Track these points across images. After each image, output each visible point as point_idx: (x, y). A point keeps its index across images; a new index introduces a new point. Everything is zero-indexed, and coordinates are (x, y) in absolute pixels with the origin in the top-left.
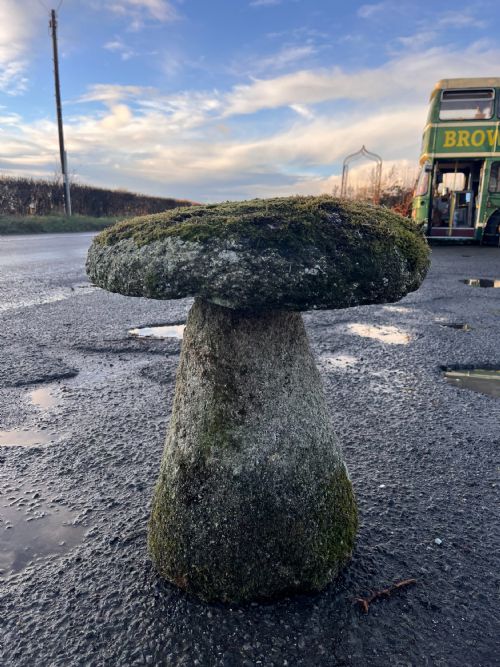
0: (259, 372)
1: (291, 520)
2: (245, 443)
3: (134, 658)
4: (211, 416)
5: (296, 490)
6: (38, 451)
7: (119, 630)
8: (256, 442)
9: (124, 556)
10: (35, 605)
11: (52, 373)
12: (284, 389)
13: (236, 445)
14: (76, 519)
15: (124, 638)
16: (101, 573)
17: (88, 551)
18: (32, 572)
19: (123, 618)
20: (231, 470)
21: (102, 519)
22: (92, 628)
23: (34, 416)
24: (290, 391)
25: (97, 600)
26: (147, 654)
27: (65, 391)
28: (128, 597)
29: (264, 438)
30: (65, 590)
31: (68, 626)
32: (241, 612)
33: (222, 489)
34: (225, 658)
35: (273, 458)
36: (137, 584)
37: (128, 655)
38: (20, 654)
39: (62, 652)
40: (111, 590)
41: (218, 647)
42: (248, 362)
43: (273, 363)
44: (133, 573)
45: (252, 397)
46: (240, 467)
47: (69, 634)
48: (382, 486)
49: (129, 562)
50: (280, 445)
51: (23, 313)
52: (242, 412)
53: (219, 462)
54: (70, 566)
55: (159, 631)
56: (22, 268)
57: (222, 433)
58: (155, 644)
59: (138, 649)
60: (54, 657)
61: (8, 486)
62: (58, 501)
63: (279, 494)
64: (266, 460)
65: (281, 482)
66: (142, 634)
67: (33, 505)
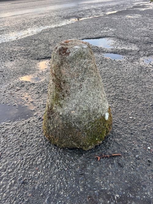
0: (69, 83)
1: (77, 131)
2: (64, 105)
3: (29, 155)
4: (55, 95)
5: (80, 123)
6: (34, 84)
7: (29, 146)
8: (67, 106)
9: (40, 124)
10: (13, 133)
11: (48, 56)
12: (79, 90)
13: (61, 106)
14: (34, 109)
15: (29, 149)
16: (32, 128)
17: (32, 120)
18: (16, 123)
19: (31, 143)
20: (59, 113)
21: (40, 111)
22: (23, 144)
23: (37, 71)
24: (82, 91)
25: (27, 136)
26: (32, 155)
27: (49, 63)
28: (35, 137)
29: (70, 105)
30: (21, 131)
31: (17, 142)
32: (62, 150)
33: (57, 117)
34: (51, 162)
35: (72, 112)
36: (39, 134)
37: (27, 154)
38: (3, 146)
39: (13, 149)
40: (32, 134)
41: (51, 159)
42: (66, 79)
43: (75, 80)
44: (40, 130)
45: (66, 91)
46: (62, 112)
47: (16, 144)
48: (131, 117)
49: (40, 126)
50: (75, 109)
51: (50, 30)
52: (63, 96)
53: (56, 110)
54: (26, 123)
55: (38, 149)
56: (57, 11)
57: (57, 101)
58: (35, 153)
59: (31, 153)
60: (10, 150)
61: (22, 95)
62: (32, 102)
63: (74, 123)
64: (70, 112)
65: (75, 120)
66: (33, 149)
67: (25, 102)
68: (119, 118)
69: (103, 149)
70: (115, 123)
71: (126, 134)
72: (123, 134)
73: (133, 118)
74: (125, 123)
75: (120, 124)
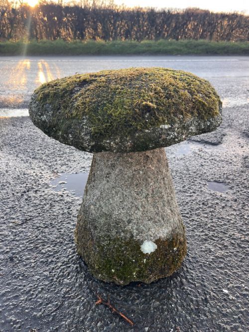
3: (45, 237)
7: (56, 228)
10: (61, 207)
12: (105, 179)
15: (53, 231)
18: (77, 199)
19: (62, 227)
22: (55, 222)
24: (108, 181)
25: (68, 218)
26: (48, 239)
30: (71, 209)
31: (54, 217)
32: (77, 257)
35: (92, 207)
39: (43, 221)
47: (50, 219)
55: (59, 238)
58: (53, 239)
59: (49, 236)
60: (40, 220)
66: (56, 234)
68: (202, 276)
69: (120, 297)
70: (186, 278)
71: (182, 306)
72: (176, 303)
73: (227, 295)
74: (204, 290)
75: (193, 286)
